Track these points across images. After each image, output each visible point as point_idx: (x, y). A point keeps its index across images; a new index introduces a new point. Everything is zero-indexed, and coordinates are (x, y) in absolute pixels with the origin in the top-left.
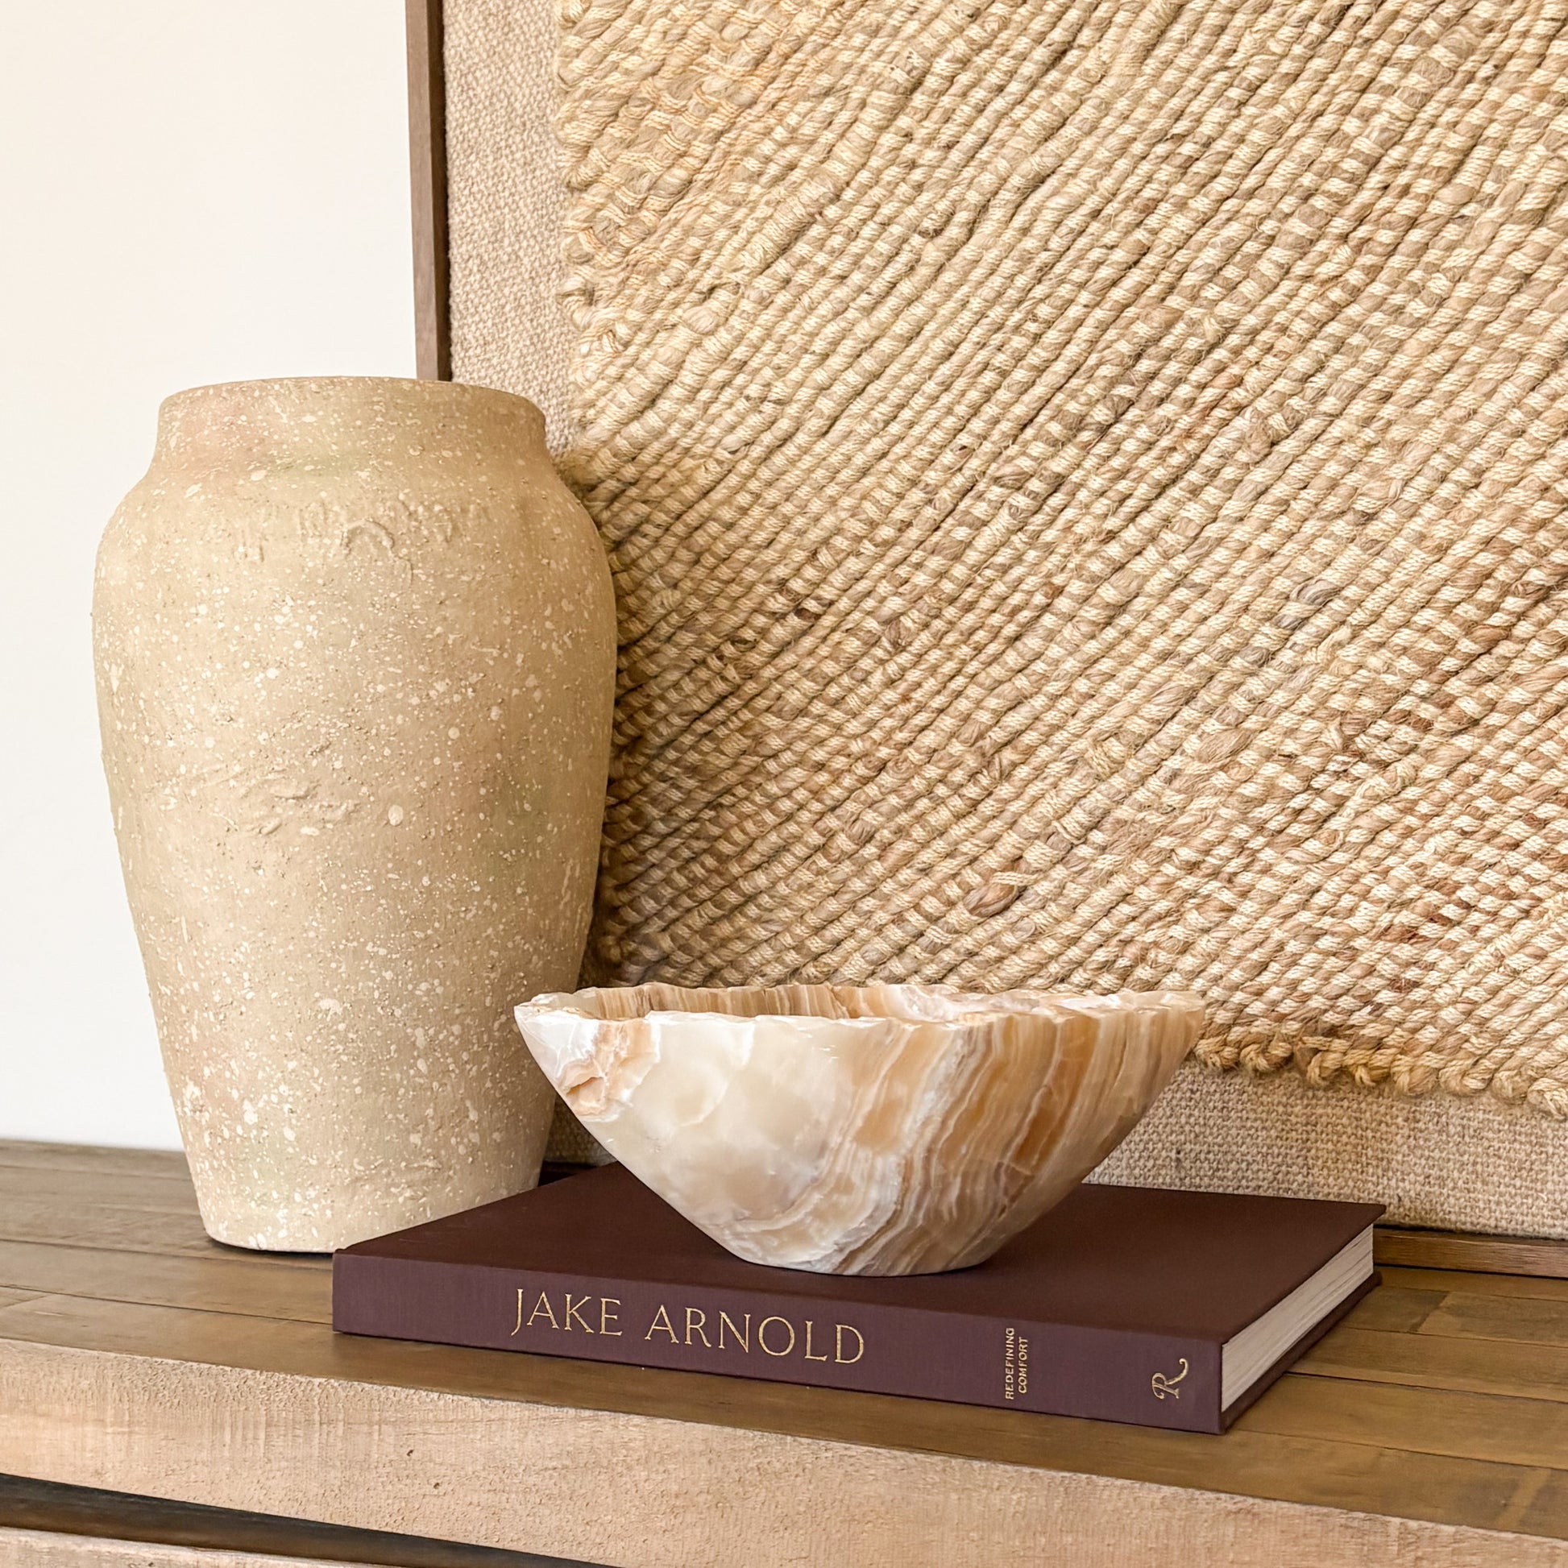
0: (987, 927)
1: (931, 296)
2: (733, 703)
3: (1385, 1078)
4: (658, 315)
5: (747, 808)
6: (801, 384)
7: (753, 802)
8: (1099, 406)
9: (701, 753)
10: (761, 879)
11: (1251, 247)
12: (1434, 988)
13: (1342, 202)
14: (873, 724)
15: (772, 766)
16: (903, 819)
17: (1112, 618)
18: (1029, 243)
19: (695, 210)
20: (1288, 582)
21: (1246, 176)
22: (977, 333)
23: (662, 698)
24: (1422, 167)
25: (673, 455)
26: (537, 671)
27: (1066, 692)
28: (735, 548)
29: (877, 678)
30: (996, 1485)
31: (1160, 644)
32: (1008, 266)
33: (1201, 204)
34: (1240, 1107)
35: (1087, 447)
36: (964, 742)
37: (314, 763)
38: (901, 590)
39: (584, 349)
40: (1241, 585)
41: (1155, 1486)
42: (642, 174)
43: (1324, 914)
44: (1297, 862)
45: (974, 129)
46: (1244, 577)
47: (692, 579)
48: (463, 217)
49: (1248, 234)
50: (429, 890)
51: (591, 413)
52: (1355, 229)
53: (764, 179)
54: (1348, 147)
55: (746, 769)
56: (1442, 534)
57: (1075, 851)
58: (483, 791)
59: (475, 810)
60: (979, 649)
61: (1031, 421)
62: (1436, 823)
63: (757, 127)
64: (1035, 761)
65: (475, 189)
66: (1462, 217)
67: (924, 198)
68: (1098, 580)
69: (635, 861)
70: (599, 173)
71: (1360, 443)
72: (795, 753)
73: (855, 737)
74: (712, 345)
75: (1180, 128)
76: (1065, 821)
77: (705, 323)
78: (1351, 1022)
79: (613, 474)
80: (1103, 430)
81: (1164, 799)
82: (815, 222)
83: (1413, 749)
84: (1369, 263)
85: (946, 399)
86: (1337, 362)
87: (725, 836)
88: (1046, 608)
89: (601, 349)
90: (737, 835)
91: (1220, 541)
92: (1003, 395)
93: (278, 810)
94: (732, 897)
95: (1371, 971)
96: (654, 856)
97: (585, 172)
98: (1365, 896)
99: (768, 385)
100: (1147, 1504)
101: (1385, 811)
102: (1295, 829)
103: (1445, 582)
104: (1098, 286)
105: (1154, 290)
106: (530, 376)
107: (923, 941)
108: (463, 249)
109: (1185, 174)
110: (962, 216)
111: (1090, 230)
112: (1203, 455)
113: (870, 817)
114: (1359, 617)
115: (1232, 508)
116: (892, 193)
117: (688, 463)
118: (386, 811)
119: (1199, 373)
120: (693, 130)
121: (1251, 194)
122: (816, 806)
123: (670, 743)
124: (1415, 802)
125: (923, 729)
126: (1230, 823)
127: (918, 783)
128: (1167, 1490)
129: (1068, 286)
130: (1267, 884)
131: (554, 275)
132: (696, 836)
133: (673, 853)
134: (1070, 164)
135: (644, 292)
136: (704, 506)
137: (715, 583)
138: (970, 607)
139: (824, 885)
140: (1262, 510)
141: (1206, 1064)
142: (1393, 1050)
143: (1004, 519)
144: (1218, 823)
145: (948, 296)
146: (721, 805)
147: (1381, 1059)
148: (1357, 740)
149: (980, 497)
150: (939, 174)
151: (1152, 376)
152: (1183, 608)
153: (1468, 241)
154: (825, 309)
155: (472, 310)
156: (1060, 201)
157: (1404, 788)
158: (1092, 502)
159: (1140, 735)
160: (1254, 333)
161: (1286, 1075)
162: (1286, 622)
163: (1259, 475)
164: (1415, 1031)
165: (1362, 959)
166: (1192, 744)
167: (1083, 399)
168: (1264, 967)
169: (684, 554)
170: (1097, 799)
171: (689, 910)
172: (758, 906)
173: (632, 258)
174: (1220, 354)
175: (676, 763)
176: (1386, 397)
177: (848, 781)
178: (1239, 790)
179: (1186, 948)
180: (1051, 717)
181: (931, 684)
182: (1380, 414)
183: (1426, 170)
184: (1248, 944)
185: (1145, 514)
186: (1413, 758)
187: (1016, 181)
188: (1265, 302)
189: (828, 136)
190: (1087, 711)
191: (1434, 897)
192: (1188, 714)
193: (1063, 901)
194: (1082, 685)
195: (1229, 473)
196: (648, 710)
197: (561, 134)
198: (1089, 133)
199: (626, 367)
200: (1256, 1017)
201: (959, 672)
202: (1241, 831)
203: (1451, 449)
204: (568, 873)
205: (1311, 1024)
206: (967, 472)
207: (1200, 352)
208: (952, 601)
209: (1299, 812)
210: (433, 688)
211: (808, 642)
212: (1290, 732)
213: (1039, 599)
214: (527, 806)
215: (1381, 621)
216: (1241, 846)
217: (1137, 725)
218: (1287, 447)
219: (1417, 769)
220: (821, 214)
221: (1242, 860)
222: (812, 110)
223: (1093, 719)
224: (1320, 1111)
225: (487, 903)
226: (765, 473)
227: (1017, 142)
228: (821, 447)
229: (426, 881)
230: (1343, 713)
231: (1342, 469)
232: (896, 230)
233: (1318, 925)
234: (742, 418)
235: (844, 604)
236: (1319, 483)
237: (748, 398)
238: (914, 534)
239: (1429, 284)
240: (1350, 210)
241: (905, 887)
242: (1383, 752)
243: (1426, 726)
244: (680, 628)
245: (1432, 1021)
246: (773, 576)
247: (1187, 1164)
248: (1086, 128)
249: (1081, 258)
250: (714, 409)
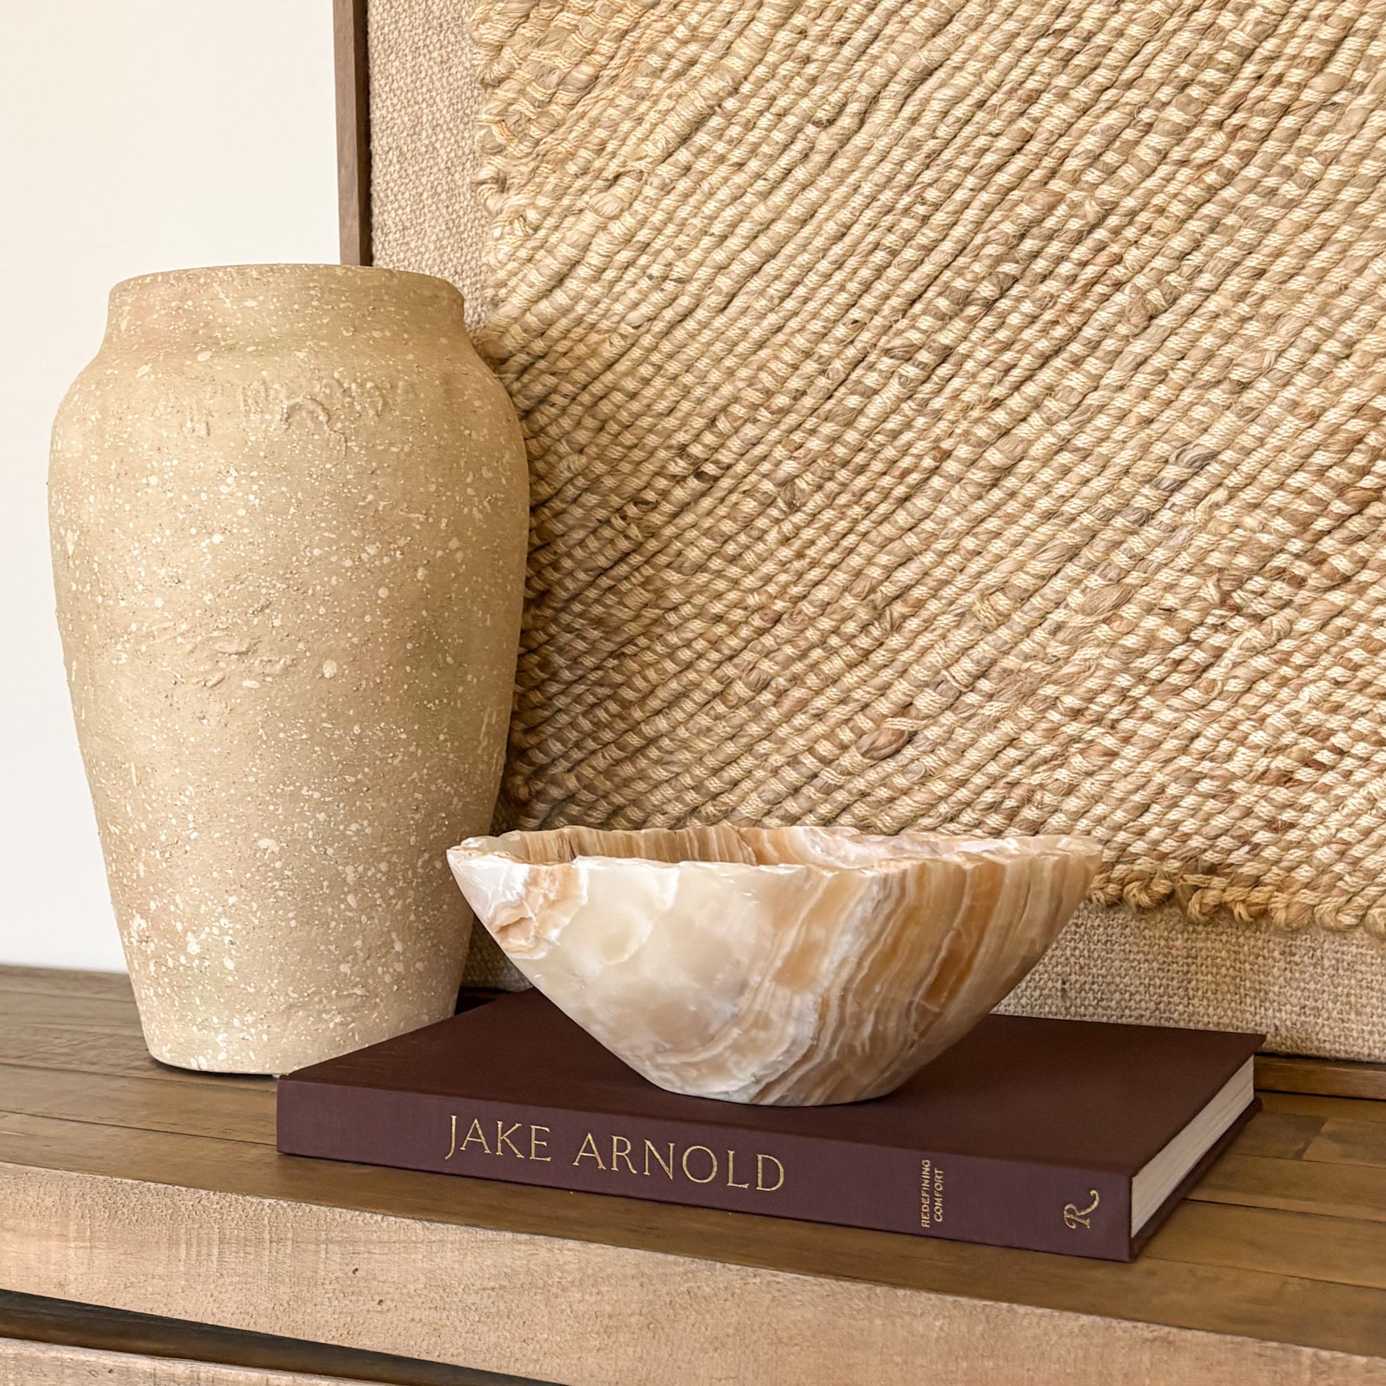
0: (879, 769)
1: (824, 182)
2: (636, 559)
3: (1265, 914)
4: (566, 201)
5: (649, 657)
6: (700, 264)
7: (654, 652)
8: (985, 283)
9: (605, 606)
10: (662, 724)
11: (1129, 134)
12: (1309, 830)
13: (1217, 91)
14: (768, 579)
15: (672, 618)
16: (798, 667)
17: (998, 479)
18: (918, 132)
19: (601, 103)
20: (1167, 447)
21: (1124, 68)
22: (868, 215)
23: (569, 555)
24: (1294, 57)
25: (580, 331)
26: (460, 536)
27: (954, 549)
28: (638, 416)
29: (773, 536)
30: (919, 1311)
31: (1044, 504)
32: (898, 153)
33: (1081, 94)
34: (1123, 940)
35: (973, 321)
36: (856, 596)
37: (256, 621)
38: (795, 454)
39: (497, 233)
40: (1122, 449)
41: (1072, 1315)
42: (552, 70)
43: (1203, 759)
44: (1177, 710)
45: (865, 26)
46: (1124, 442)
47: (597, 445)
48: (384, 112)
49: (1127, 122)
50: (360, 738)
51: (503, 292)
52: (1229, 117)
53: (666, 75)
54: (1223, 39)
55: (648, 621)
56: (1314, 402)
57: (963, 698)
58: (409, 646)
59: (402, 663)
60: (870, 509)
61: (920, 296)
62: (1310, 674)
63: (660, 26)
64: (924, 614)
65: (395, 86)
66: (1334, 104)
67: (818, 90)
68: (984, 445)
69: (542, 706)
70: (512, 70)
71: (1235, 317)
72: (694, 606)
73: (752, 591)
74: (617, 229)
75: (1061, 24)
76: (954, 670)
77: (610, 208)
78: (1229, 861)
79: (523, 348)
80: (989, 305)
81: (1049, 650)
82: (714, 113)
83: (1288, 604)
84: (1244, 148)
85: (838, 277)
86: (1212, 241)
87: (628, 684)
88: (934, 471)
89: (512, 233)
90: (639, 683)
91: (1101, 408)
92: (892, 273)
93: (222, 664)
94: (634, 740)
95: (1248, 813)
96: (561, 702)
97: (499, 69)
98: (1242, 742)
99: (670, 265)
100: (1065, 1331)
101: (1261, 662)
102: (1175, 679)
103: (1317, 447)
104: (983, 171)
105: (1037, 175)
106: (445, 258)
107: (818, 782)
108: (383, 142)
109: (1065, 66)
110: (854, 107)
111: (976, 119)
112: (1085, 328)
113: (766, 666)
114: (1234, 479)
115: (1113, 377)
116: (787, 86)
117: (594, 337)
118: (320, 666)
119: (1080, 252)
120: (599, 29)
121: (1129, 85)
122: (715, 656)
123: (575, 597)
124: (1290, 654)
125: (816, 584)
126: (1113, 673)
127: (812, 634)
128: (1085, 1319)
129: (955, 172)
130: (1149, 730)
131: (468, 165)
132: (599, 683)
133: (578, 699)
134: (957, 58)
135: (553, 180)
136: (609, 377)
137: (619, 448)
138: (861, 470)
139: (722, 729)
140: (1141, 379)
141: (1090, 900)
142: (1270, 888)
143: (894, 388)
144: (1100, 673)
145: (841, 181)
146: (623, 654)
147: (1258, 896)
148: (1234, 595)
149: (871, 367)
150: (833, 68)
151: (1035, 255)
152: (1066, 471)
153: (1340, 127)
154: (723, 194)
155: (392, 198)
156: (947, 92)
157: (1279, 640)
158: (979, 372)
159: (1026, 590)
160: (1133, 214)
161: (1166, 911)
162: (1165, 484)
163: (1138, 347)
164: (1291, 869)
165: (1240, 802)
166: (1076, 598)
167: (969, 276)
168: (1145, 808)
169: (589, 422)
170: (984, 650)
171: (593, 752)
172: (659, 749)
173: (541, 148)
174: (1101, 234)
175: (581, 615)
176: (1260, 274)
177: (745, 632)
178: (1121, 642)
179: (1070, 790)
180: (940, 573)
181: (824, 542)
182: (1254, 289)
183: (1298, 60)
184: (1131, 787)
185: (1030, 383)
186: (1288, 612)
187: (905, 74)
188: (1143, 185)
189: (726, 34)
190: (974, 567)
191: (1308, 743)
192: (1072, 570)
193: (952, 745)
194: (969, 543)
195: (1110, 344)
196: (555, 566)
197: (475, 34)
198: (975, 29)
199: (536, 249)
200: (1137, 856)
201: (850, 531)
202: (1123, 681)
203: (1323, 322)
204: (486, 720)
205: (1191, 862)
206: (859, 345)
207: (1081, 232)
208: (845, 464)
209: (1179, 662)
210: (365, 551)
211: (706, 503)
212: (1170, 588)
213: (928, 462)
214: (449, 659)
215: (1257, 483)
216: (1123, 695)
217: (1022, 580)
218: (1165, 320)
219: (1291, 622)
220: (720, 106)
221: (1124, 708)
222: (712, 10)
223: (980, 575)
224: (1199, 945)
225: (412, 749)
226: (666, 347)
227: (907, 38)
228: (720, 322)
229: (357, 730)
230: (1221, 570)
231: (1218, 341)
232: (791, 120)
233: (1198, 769)
234: (645, 296)
235: (741, 467)
236: (1196, 354)
237: (650, 277)
238: (808, 402)
239: (1302, 167)
240: (1225, 99)
241: (800, 731)
242: (1259, 607)
243: (1300, 583)
244: (586, 490)
245: (1307, 860)
246: (674, 442)
247: (1072, 994)
248: (972, 24)
249: (967, 145)
250: (617, 288)
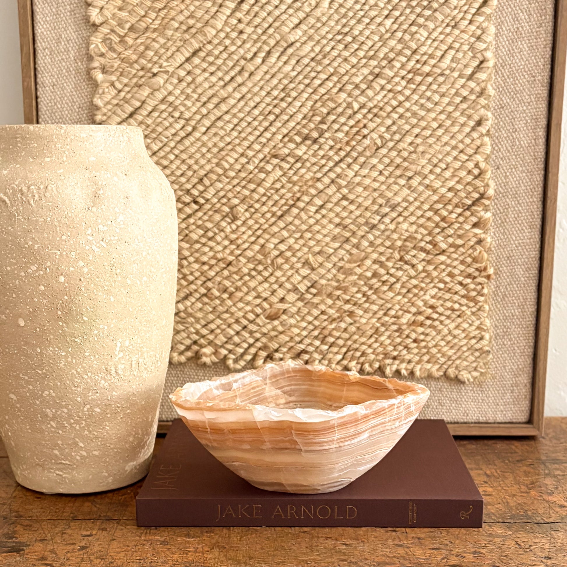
0: (272, 324)
1: (249, 84)
3: (412, 373)
4: (134, 81)
6: (195, 113)
8: (314, 131)
12: (428, 342)
14: (226, 247)
16: (239, 284)
17: (318, 210)
18: (287, 68)
19: (149, 40)
22: (267, 100)
27: (301, 237)
29: (228, 230)
31: (336, 220)
32: (279, 75)
35: (309, 146)
36: (261, 254)
38: (237, 196)
39: (100, 91)
42: (126, 22)
45: (266, 21)
52: (407, 75)
53: (180, 31)
54: (406, 44)
57: (304, 296)
60: (267, 220)
61: (287, 134)
62: (430, 285)
63: (177, 9)
64: (290, 263)
65: (48, 19)
67: (248, 46)
68: (313, 196)
70: (107, 20)
72: (194, 257)
73: (219, 252)
74: (158, 95)
76: (301, 285)
77: (156, 85)
78: (400, 354)
80: (315, 140)
81: (337, 277)
82: (201, 50)
86: (400, 122)
88: (293, 205)
89: (108, 92)
91: (358, 184)
92: (277, 124)
95: (408, 336)
97: (100, 17)
98: (406, 311)
99: (182, 112)
102: (383, 288)
103: (436, 202)
104: (314, 86)
107: (247, 329)
110: (262, 54)
111: (311, 65)
112: (352, 152)
113: (226, 283)
115: (362, 172)
116: (233, 42)
119: (351, 122)
120: (148, 7)
121: (370, 58)
122: (203, 278)
125: (246, 250)
126: (361, 286)
127: (245, 270)
129: (302, 85)
130: (373, 307)
131: (85, 59)
135: (127, 70)
138: (264, 204)
139: (207, 309)
142: (414, 363)
143: (278, 171)
145: (256, 84)
147: (410, 366)
148: (405, 256)
149: (268, 162)
150: (253, 37)
151: (334, 122)
152: (344, 208)
154: (206, 85)
155: (48, 70)
158: (311, 167)
159: (328, 254)
164: (422, 356)
165: (405, 333)
166: (347, 257)
167: (308, 128)
170: (313, 277)
173: (122, 56)
177: (216, 269)
178: (363, 274)
180: (296, 246)
181: (249, 233)
185: (331, 172)
187: (282, 43)
189: (207, 16)
191: (429, 311)
192: (345, 246)
193: (300, 314)
195: (361, 159)
200: (368, 354)
201: (259, 228)
202: (365, 289)
205: (387, 355)
206: (263, 152)
208: (257, 201)
209: (384, 282)
211: (199, 214)
212: (382, 254)
213: (291, 202)
216: (364, 294)
217: (327, 250)
218: (382, 151)
220: (203, 47)
221: (365, 299)
223: (310, 247)
226: (181, 147)
228: (205, 138)
231: (401, 160)
234: (171, 125)
235: (214, 200)
237: (173, 117)
238: (242, 174)
241: (240, 309)
242: (413, 261)
245: (427, 353)
246: (184, 188)
249: (307, 75)
250: (158, 120)
